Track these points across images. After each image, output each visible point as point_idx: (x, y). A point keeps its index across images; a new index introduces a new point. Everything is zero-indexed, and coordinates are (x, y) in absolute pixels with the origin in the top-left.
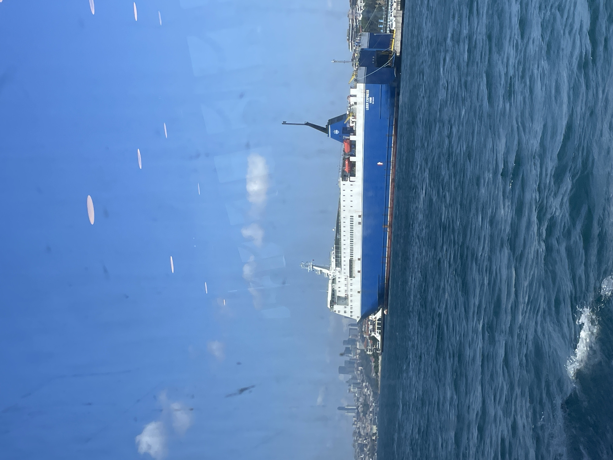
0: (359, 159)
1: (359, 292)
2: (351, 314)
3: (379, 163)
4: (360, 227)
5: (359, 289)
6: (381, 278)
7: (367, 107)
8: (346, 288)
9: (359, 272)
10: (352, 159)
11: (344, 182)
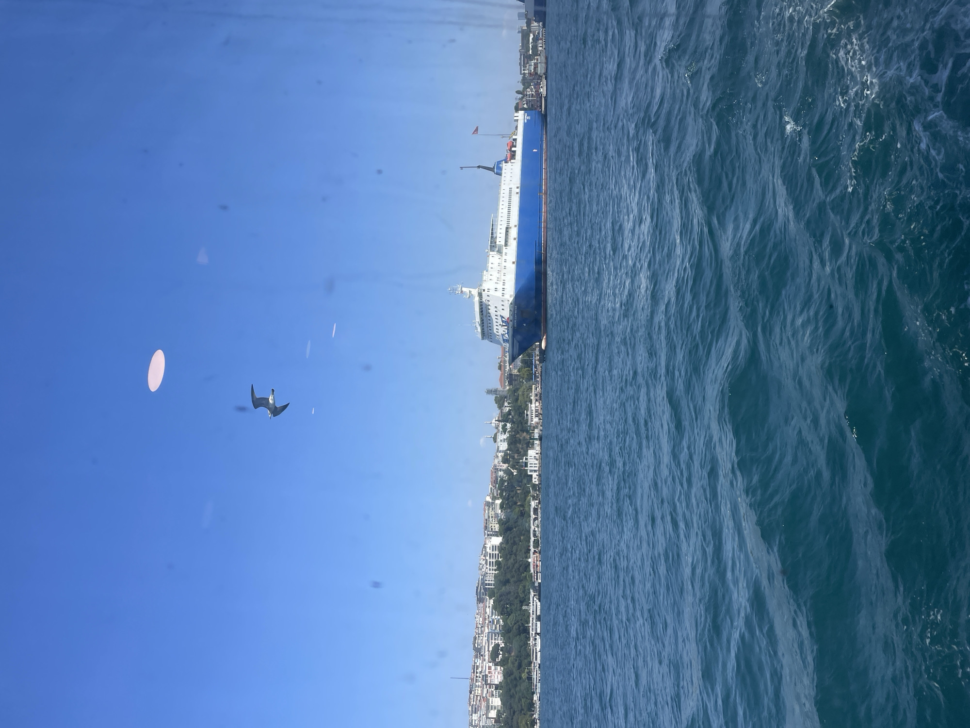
0: (519, 149)
1: (513, 263)
2: (503, 292)
3: (534, 150)
4: (518, 195)
5: (514, 259)
6: (537, 245)
7: (526, 121)
8: (498, 275)
9: (515, 239)
10: (513, 149)
11: (506, 164)
